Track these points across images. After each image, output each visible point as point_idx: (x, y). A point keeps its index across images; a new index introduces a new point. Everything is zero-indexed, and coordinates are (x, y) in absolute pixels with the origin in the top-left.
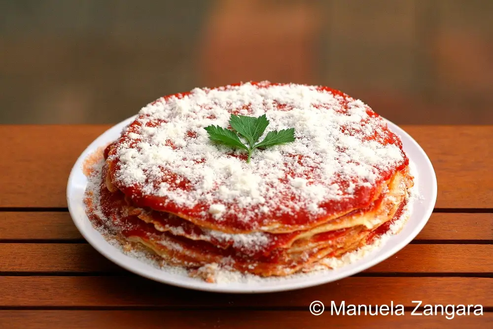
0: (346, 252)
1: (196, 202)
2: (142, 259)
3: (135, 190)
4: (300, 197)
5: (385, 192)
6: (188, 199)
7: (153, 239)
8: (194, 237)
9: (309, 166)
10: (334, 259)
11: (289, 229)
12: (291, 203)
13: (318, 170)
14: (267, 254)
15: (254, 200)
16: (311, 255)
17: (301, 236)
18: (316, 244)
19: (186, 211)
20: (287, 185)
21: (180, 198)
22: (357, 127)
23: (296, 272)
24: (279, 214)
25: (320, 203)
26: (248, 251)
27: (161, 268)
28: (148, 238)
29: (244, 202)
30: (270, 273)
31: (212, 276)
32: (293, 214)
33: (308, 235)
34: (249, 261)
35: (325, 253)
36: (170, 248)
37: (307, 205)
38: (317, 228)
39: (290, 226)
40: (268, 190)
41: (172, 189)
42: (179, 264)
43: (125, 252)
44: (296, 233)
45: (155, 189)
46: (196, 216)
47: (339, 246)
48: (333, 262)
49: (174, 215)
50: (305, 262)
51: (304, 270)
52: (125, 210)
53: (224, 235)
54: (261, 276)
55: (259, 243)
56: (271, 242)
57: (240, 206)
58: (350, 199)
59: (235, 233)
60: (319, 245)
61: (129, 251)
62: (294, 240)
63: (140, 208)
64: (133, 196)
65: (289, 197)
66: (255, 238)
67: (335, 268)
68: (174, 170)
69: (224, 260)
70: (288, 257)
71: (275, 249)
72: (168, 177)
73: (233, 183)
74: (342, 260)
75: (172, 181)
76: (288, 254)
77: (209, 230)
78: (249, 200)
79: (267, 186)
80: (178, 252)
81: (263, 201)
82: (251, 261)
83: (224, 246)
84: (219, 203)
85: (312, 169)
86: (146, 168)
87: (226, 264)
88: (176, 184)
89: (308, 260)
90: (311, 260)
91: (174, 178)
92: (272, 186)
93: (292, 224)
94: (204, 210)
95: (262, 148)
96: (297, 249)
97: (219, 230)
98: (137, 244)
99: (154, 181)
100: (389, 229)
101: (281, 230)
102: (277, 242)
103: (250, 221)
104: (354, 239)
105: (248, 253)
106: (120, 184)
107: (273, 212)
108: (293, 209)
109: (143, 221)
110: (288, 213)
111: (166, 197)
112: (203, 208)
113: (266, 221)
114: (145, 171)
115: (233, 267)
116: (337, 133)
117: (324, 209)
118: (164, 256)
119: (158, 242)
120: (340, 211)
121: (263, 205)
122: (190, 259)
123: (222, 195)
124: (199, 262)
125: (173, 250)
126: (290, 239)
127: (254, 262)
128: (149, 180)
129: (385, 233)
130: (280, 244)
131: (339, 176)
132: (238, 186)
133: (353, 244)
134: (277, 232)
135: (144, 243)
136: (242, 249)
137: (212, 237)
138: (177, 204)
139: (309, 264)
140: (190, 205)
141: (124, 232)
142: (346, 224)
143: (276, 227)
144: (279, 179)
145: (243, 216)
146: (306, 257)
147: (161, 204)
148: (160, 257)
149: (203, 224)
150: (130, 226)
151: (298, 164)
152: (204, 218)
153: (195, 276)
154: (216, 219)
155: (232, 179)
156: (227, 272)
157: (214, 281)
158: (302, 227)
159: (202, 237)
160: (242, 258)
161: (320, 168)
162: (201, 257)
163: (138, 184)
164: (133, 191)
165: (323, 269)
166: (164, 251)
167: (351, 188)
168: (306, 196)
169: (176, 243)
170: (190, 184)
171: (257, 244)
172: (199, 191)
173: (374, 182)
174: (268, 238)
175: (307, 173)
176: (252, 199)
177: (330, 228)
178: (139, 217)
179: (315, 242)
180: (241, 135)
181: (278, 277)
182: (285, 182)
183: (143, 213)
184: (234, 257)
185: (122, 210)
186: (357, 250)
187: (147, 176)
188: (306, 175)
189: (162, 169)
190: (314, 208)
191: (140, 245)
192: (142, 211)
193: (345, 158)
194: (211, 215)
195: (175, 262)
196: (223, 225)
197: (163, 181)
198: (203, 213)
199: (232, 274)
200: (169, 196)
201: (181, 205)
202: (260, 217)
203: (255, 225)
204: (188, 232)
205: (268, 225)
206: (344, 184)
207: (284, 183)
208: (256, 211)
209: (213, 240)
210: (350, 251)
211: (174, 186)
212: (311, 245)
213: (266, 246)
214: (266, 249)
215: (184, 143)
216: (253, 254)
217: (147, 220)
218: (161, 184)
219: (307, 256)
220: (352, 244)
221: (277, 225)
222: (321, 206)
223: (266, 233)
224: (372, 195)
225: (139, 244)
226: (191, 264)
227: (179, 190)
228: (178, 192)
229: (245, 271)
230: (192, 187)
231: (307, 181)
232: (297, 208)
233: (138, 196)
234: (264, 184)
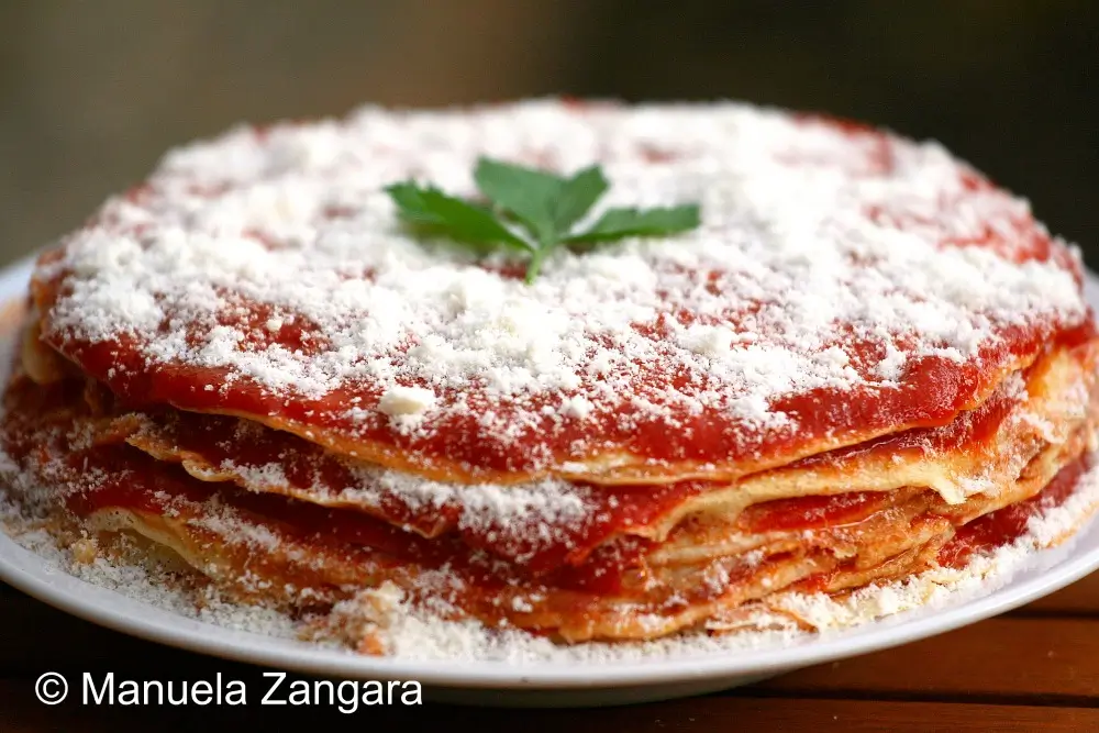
0: (866, 585)
1: (336, 383)
2: (135, 587)
3: (121, 350)
4: (705, 379)
5: (1012, 392)
6: (307, 372)
7: (175, 513)
8: (321, 496)
9: (746, 296)
10: (822, 598)
11: (663, 474)
12: (673, 395)
13: (775, 309)
14: (579, 555)
15: (542, 378)
16: (740, 574)
17: (707, 500)
18: (756, 538)
19: (297, 407)
20: (664, 345)
21: (278, 371)
22: (927, 211)
23: (681, 632)
24: (626, 423)
25: (778, 398)
26: (514, 542)
27: (199, 614)
28: (158, 509)
29: (507, 381)
30: (590, 629)
31: (381, 632)
32: (678, 425)
33: (730, 500)
34: (513, 583)
35: (791, 573)
36: (236, 540)
37: (730, 401)
38: (764, 478)
39: (665, 463)
40: (592, 354)
41: (252, 345)
42: (266, 594)
43: (74, 567)
44: (685, 488)
45: (191, 347)
46: (333, 424)
47: (840, 554)
48: (819, 608)
49: (252, 425)
50: (718, 596)
51: (709, 625)
52: (83, 427)
53: (427, 487)
54: (558, 640)
55: (551, 518)
56: (597, 513)
57: (493, 394)
58: (884, 391)
59: (468, 481)
60: (769, 543)
61: (91, 561)
62: (678, 512)
63: (138, 412)
64: (112, 372)
65: (669, 378)
66: (539, 500)
67: (822, 626)
68: (262, 294)
69: (424, 580)
70: (656, 575)
71: (611, 541)
72: (240, 311)
73: (472, 331)
74: (848, 605)
75: (253, 325)
76: (656, 568)
77: (375, 473)
78: (522, 377)
79: (590, 343)
80: (261, 551)
81: (573, 382)
82: (520, 584)
83: (428, 526)
84: (416, 386)
85: (753, 305)
86: (164, 289)
87: (431, 594)
88: (267, 332)
89: (726, 592)
90: (738, 593)
91: (262, 313)
92: (610, 345)
93: (670, 459)
94: (362, 405)
95: (582, 246)
96: (690, 551)
97: (412, 469)
98: (117, 535)
99: (189, 325)
100: (1025, 531)
101: (634, 475)
102: (617, 515)
103: (521, 440)
104: (897, 539)
105: (512, 551)
106: (67, 337)
107: (608, 417)
108: (680, 411)
109: (145, 455)
110: (661, 420)
111: (229, 368)
112: (358, 399)
113: (580, 445)
114: (159, 297)
115: (457, 603)
116: (855, 219)
117: (790, 417)
118: (212, 569)
119: (193, 521)
120: (849, 428)
121: (573, 394)
122: (301, 576)
123: (427, 362)
124: (336, 588)
125: (244, 544)
126: (665, 508)
127: (535, 589)
128: (173, 322)
129: (1011, 542)
130: (628, 521)
131: (849, 328)
132: (488, 337)
133: (894, 557)
134: (618, 479)
135: (142, 530)
136: (492, 536)
137: (386, 493)
138: (265, 387)
139: (730, 607)
140: (314, 391)
141: (73, 501)
142: (868, 477)
143: (615, 464)
144: (634, 326)
145: (500, 423)
146: (719, 577)
147: (209, 387)
148: (200, 574)
149: (357, 449)
150: (96, 478)
151: (706, 294)
152: (360, 427)
153: (317, 635)
154: (404, 431)
155: (468, 318)
156: (433, 619)
157: (385, 650)
158: (710, 470)
159: (350, 496)
160: (487, 571)
161: (783, 302)
162: (343, 569)
163: (132, 334)
164: (115, 353)
165: (781, 628)
166: (213, 550)
167: (892, 365)
168: (727, 378)
169: (255, 524)
170: (316, 334)
171: (544, 520)
172: (349, 352)
173: (975, 352)
174: (584, 499)
175: (735, 315)
176: (536, 375)
177: (808, 483)
178: (132, 440)
179: (755, 531)
180: (513, 217)
181: (615, 646)
182: (656, 336)
183: (144, 427)
184: (460, 567)
185: (72, 431)
186: (905, 583)
187: (166, 313)
188: (731, 320)
189: (222, 292)
190: (755, 411)
191: (128, 542)
192: (141, 421)
193: (873, 280)
194: (383, 418)
195: (251, 588)
196: (428, 454)
197: (222, 322)
198: (359, 414)
199: (453, 627)
200: (241, 366)
201: (280, 391)
202: (558, 428)
203: (539, 455)
204: (301, 481)
205: (590, 457)
206: (866, 352)
207: (652, 339)
208: (547, 410)
209: (388, 501)
210: (881, 581)
211: (262, 336)
212: (739, 540)
213: (576, 528)
214: (574, 536)
215: (308, 235)
216: (529, 555)
217: (156, 450)
218: (213, 331)
219: (725, 578)
220: (891, 558)
221: (620, 460)
222: (778, 406)
223: (578, 483)
224: (966, 391)
225: (124, 537)
226: (306, 592)
227: (277, 350)
228: (273, 356)
229: (499, 617)
230: (324, 342)
231: (737, 338)
232: (695, 406)
233: (129, 368)
234: (579, 336)
